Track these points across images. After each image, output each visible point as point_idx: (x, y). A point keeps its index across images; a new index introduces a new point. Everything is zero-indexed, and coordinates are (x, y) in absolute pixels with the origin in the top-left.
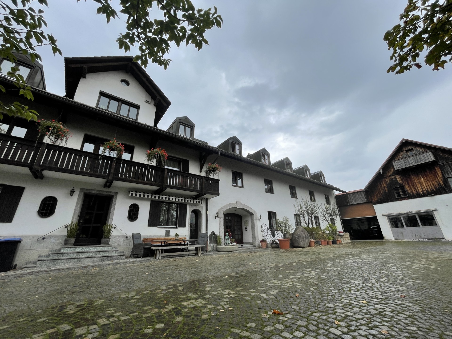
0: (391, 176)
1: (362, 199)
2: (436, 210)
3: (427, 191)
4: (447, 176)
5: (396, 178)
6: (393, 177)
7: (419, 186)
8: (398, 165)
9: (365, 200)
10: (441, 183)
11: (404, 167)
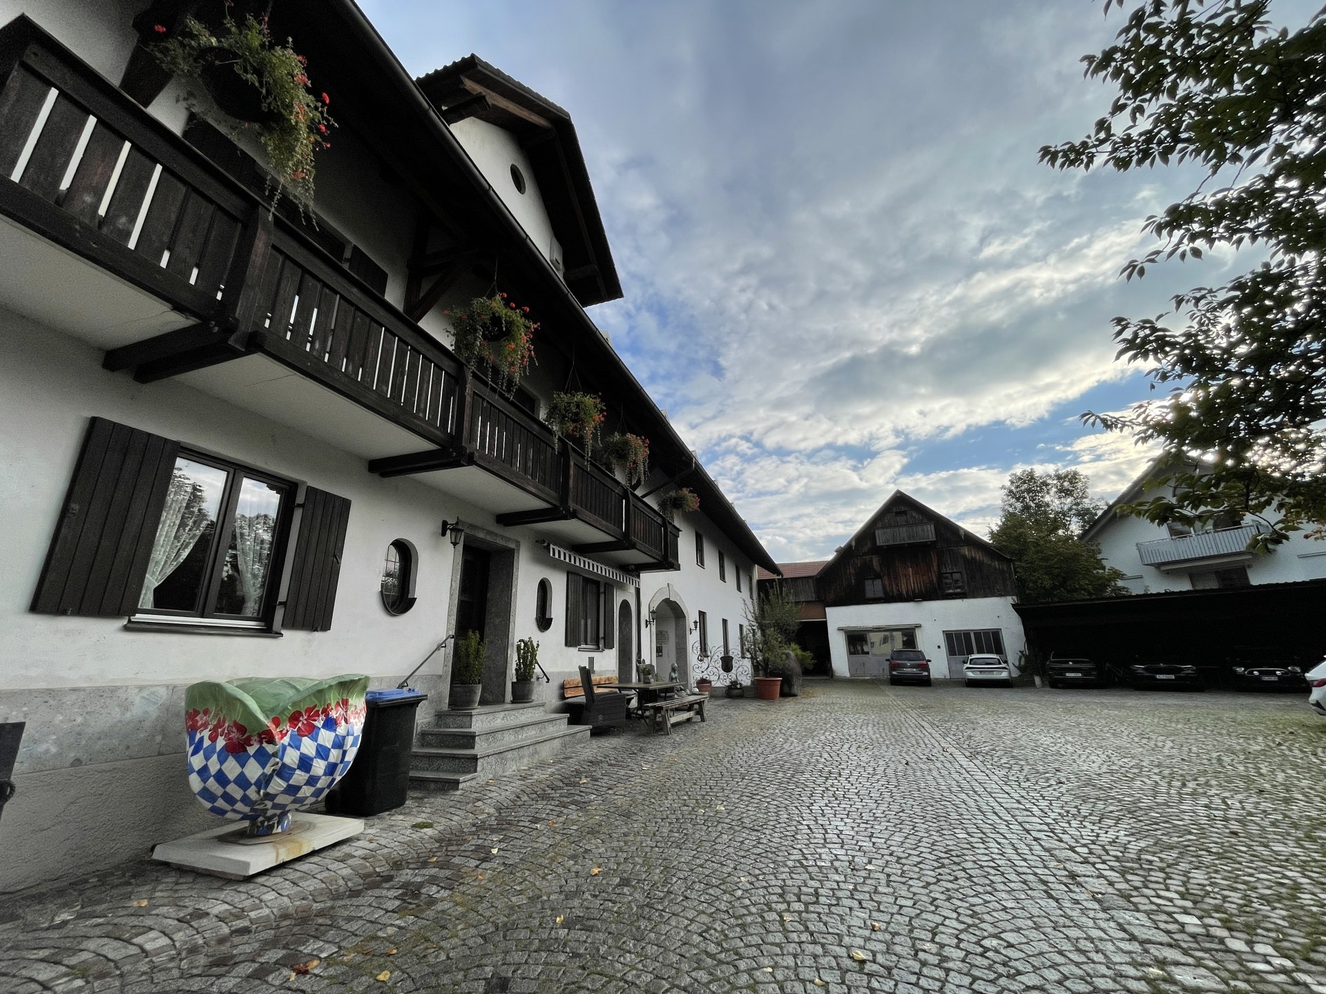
0: (864, 554)
1: (809, 594)
2: (919, 626)
3: (913, 591)
4: (944, 570)
5: (871, 561)
6: (867, 558)
7: (903, 581)
8: (882, 538)
9: (812, 597)
10: (935, 580)
11: (891, 543)
